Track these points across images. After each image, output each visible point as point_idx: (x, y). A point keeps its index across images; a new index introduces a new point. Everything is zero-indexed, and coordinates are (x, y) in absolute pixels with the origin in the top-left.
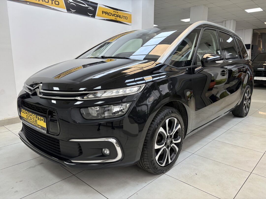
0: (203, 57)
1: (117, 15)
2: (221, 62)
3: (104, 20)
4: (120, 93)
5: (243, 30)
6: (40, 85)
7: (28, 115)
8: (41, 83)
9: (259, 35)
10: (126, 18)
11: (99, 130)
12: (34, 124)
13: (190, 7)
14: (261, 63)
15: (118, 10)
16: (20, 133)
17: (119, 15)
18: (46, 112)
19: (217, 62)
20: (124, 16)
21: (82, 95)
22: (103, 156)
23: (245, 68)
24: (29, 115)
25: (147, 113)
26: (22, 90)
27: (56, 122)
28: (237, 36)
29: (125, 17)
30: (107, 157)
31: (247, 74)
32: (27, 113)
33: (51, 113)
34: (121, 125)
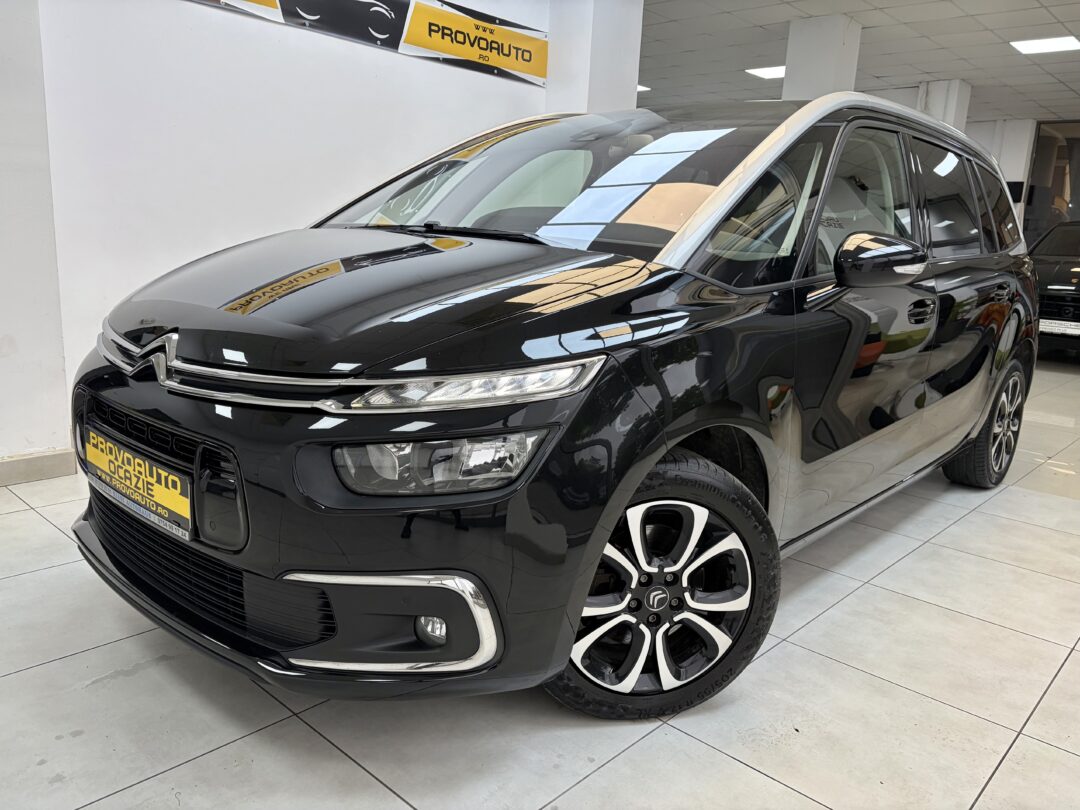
0: (841, 245)
1: (489, 41)
2: (916, 269)
3: (437, 60)
4: (500, 393)
5: (995, 121)
6: (171, 338)
7: (116, 459)
8: (175, 330)
9: (1060, 147)
10: (525, 55)
11: (406, 533)
12: (139, 498)
13: (788, 22)
14: (1066, 263)
15: (495, 23)
16: (81, 527)
17: (496, 43)
18: (194, 453)
19: (899, 269)
20: (517, 49)
21: (345, 394)
22: (421, 646)
23: (1005, 292)
24: (120, 460)
25: (605, 470)
26: (95, 352)
27: (231, 495)
28: (977, 155)
29: (520, 52)
30: (437, 651)
31: (1015, 314)
32: (111, 449)
33: (212, 461)
34: (497, 515)
